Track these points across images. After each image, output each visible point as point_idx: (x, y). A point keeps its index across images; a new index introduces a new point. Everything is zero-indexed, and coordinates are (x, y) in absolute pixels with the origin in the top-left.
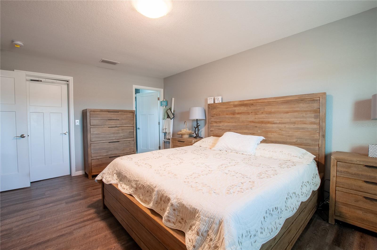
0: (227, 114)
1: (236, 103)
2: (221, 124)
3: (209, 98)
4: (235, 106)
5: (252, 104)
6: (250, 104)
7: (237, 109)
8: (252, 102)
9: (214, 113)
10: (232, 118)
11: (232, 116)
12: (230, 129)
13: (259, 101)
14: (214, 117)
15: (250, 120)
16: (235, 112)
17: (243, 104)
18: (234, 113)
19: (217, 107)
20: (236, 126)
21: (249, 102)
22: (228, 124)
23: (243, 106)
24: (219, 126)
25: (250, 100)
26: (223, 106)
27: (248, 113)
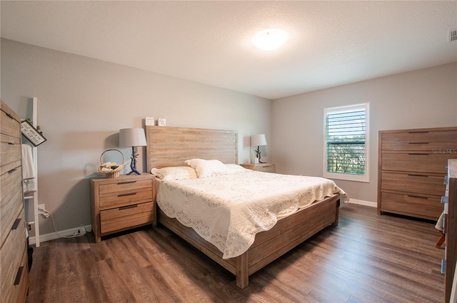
0: (175, 141)
1: (186, 130)
2: (167, 152)
3: (149, 118)
4: (184, 132)
5: (199, 132)
6: (198, 132)
7: (187, 136)
8: (199, 130)
9: (156, 138)
10: (181, 145)
11: (180, 143)
12: (178, 157)
13: (205, 131)
14: (157, 144)
15: (198, 147)
16: (184, 139)
17: (192, 132)
18: (182, 140)
19: (162, 132)
20: (185, 153)
21: (198, 130)
22: (177, 151)
23: (192, 134)
24: (166, 155)
25: (198, 129)
26: (170, 131)
27: (196, 141)
